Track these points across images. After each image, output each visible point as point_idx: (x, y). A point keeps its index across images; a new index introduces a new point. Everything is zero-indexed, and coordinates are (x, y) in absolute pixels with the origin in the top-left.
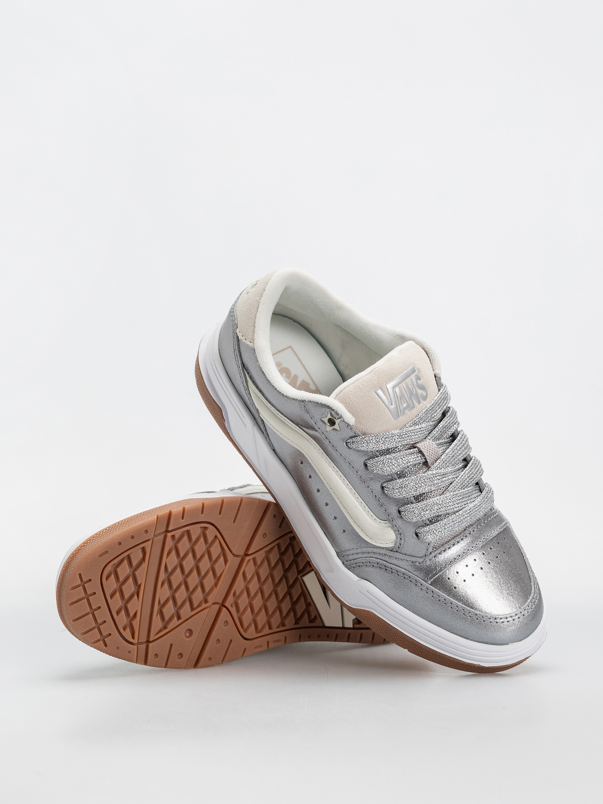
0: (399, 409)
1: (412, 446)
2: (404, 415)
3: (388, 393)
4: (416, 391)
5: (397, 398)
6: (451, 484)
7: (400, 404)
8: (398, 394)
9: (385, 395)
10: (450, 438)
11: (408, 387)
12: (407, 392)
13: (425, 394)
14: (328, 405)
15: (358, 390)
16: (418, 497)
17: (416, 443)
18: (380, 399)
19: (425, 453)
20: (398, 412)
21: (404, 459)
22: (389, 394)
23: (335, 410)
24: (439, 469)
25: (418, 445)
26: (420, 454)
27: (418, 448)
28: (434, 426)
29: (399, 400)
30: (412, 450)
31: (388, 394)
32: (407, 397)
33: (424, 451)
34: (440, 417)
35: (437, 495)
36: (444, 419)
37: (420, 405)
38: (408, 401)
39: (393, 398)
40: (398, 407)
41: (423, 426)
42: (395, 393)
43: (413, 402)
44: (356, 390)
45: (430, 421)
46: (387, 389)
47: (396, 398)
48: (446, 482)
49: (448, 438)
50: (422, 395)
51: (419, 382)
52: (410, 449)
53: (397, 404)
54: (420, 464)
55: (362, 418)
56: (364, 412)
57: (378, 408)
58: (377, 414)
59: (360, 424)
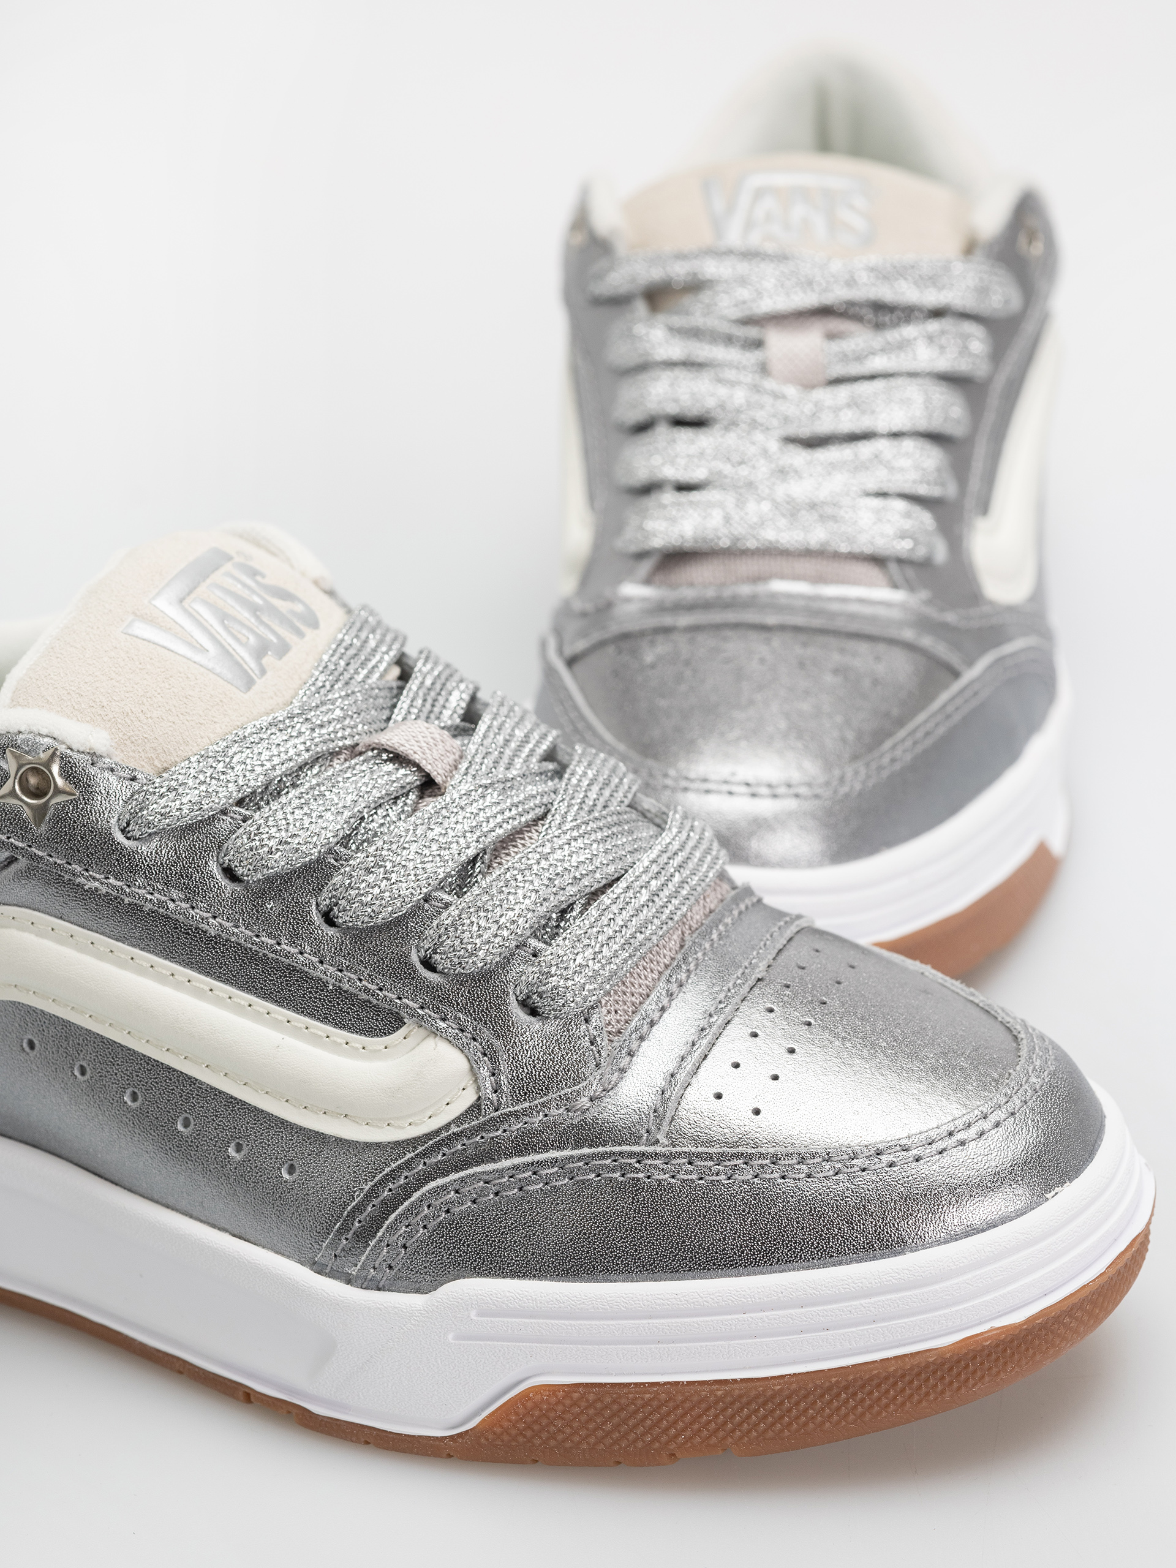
0: (236, 655)
2: (270, 673)
3: (169, 621)
4: (266, 601)
5: (212, 627)
7: (232, 641)
8: (208, 617)
9: (161, 627)
11: (232, 594)
12: (237, 607)
18: (154, 646)
20: (240, 665)
22: (175, 622)
29: (220, 630)
31: (173, 623)
32: (245, 619)
37: (305, 640)
38: (258, 631)
40: (233, 652)
42: (195, 614)
43: (274, 632)
46: (163, 611)
47: (209, 627)
50: (294, 612)
51: (263, 580)
53: (220, 642)
55: (129, 722)
56: (122, 700)
57: (163, 670)
58: (168, 687)
59: (132, 745)
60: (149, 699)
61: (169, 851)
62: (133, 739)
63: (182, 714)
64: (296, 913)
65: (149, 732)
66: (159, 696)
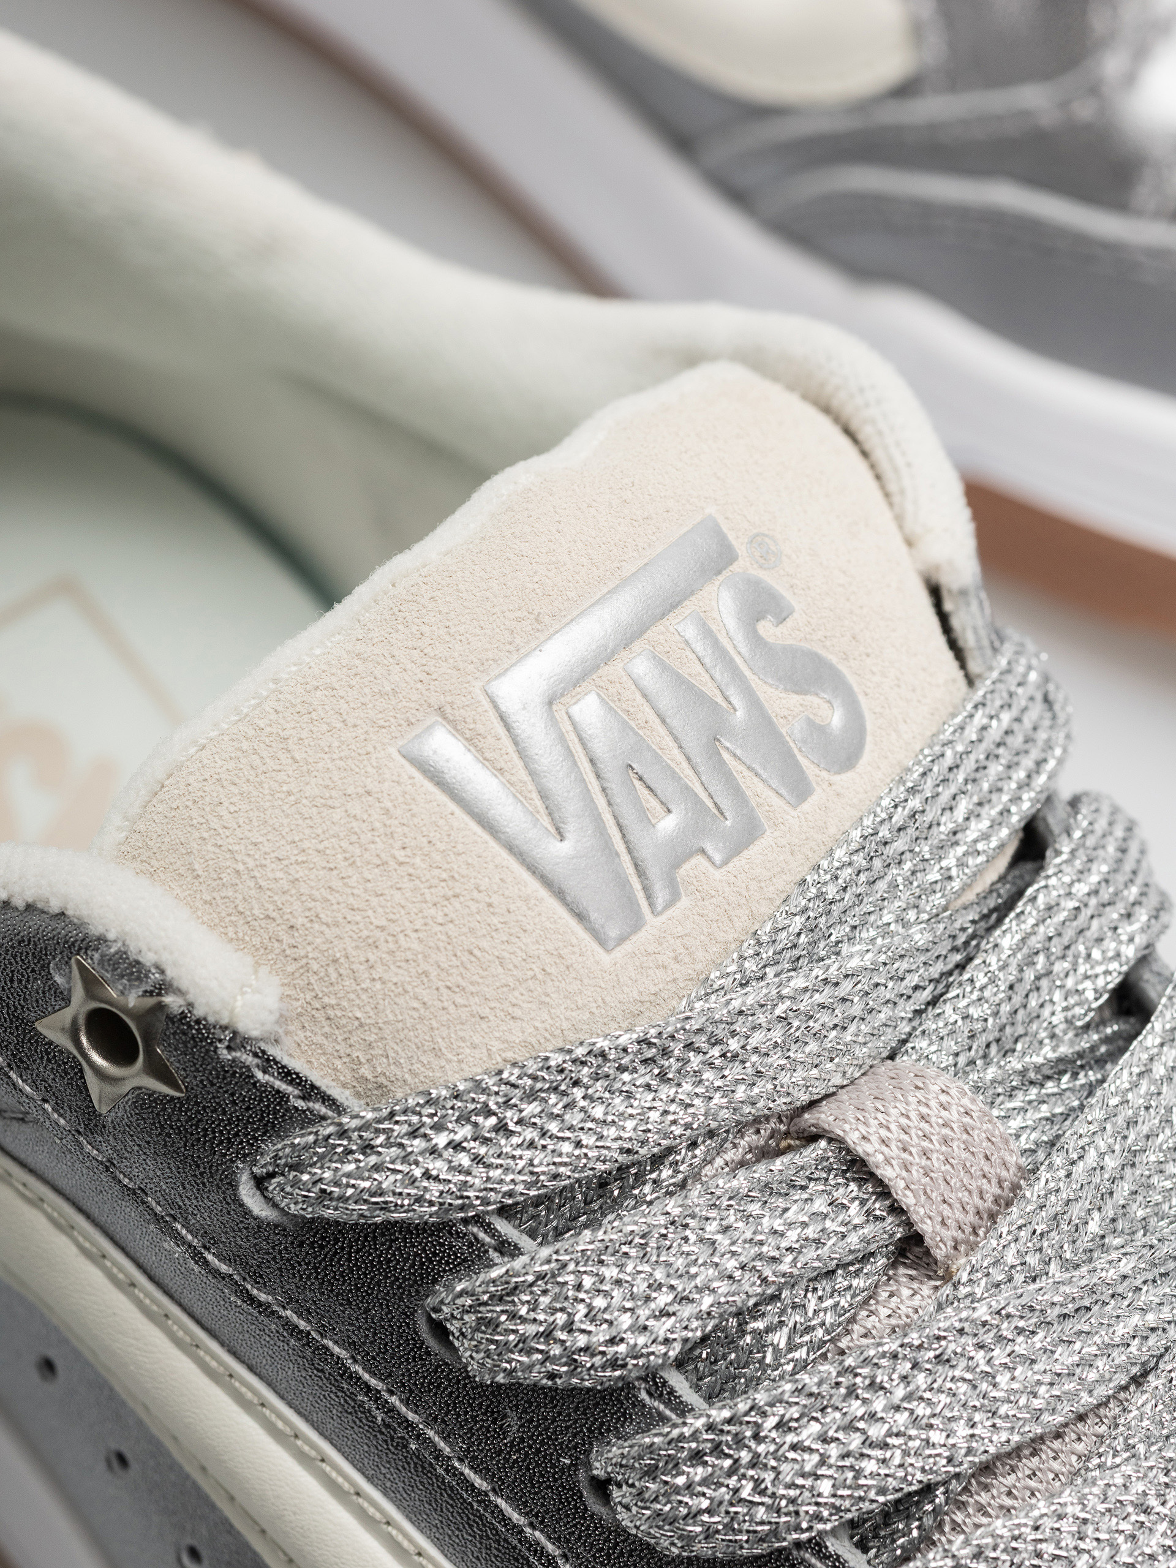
0: (625, 858)
1: (787, 1134)
2: (684, 902)
3: (511, 748)
4: (754, 703)
5: (598, 776)
6: (1139, 1380)
7: (630, 818)
8: (600, 748)
9: (486, 761)
10: (1102, 1023)
11: (681, 683)
12: (674, 723)
13: (836, 719)
14: (55, 906)
15: (271, 764)
16: (887, 1525)
17: (812, 1104)
18: (452, 806)
19: (886, 1173)
20: (624, 884)
21: (723, 1241)
22: (522, 753)
23: (111, 936)
24: (1019, 1278)
25: (824, 1117)
26: (853, 1186)
27: (830, 1140)
28: (955, 949)
29: (614, 787)
30: (778, 1164)
31: (515, 757)
32: (681, 758)
33: (880, 1158)
34: (1002, 879)
35: (1032, 1484)
36: (1036, 886)
37: (806, 806)
38: (703, 796)
39: (560, 784)
40: (620, 847)
41: (854, 963)
42: (572, 738)
43: (737, 792)
44: (257, 762)
45: (911, 915)
46: (503, 718)
47: (590, 777)
48: (1092, 1376)
49: (1087, 1027)
50: (817, 729)
51: (783, 629)
52: (765, 1154)
53: (598, 819)
54: (866, 1258)
55: (334, 976)
56: (337, 924)
57: (444, 876)
58: (440, 920)
59: (325, 1023)
60: (390, 939)
61: (336, 1253)
62: (331, 1013)
63: (449, 988)
64: (545, 1457)
65: (368, 1009)
66: (414, 935)
